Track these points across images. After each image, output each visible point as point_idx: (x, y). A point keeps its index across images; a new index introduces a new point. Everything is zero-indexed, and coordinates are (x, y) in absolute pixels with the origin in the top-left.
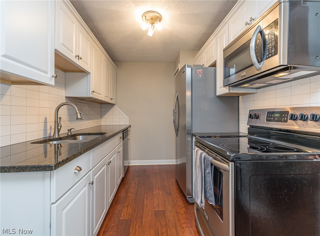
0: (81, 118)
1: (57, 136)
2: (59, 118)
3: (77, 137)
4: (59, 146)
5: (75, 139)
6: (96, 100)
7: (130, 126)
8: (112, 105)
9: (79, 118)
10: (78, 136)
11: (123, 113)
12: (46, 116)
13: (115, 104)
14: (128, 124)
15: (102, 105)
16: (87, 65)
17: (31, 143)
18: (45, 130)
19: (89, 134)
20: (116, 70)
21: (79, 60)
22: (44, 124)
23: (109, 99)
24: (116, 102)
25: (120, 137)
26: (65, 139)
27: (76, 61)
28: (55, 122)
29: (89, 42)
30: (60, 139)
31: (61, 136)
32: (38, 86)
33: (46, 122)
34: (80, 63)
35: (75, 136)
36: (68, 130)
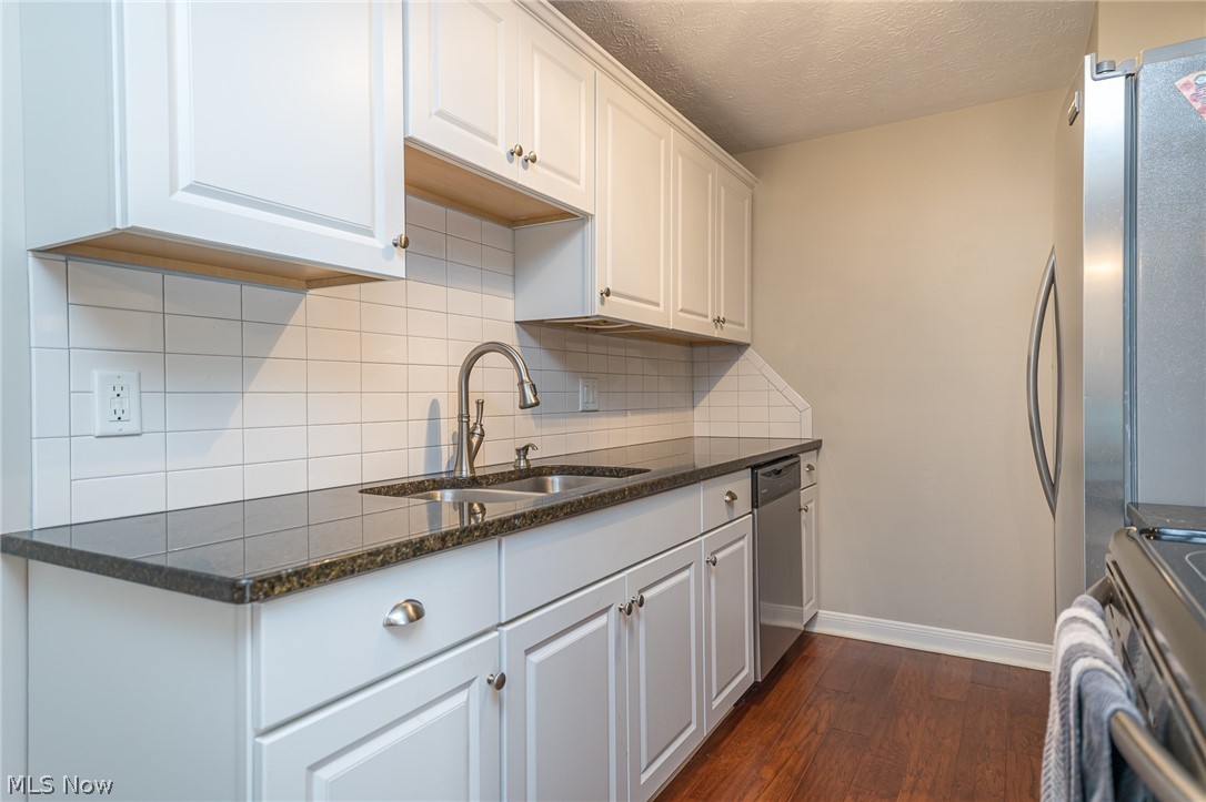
0: (537, 404)
1: (466, 473)
2: (478, 403)
3: (546, 481)
4: (476, 506)
5: (541, 488)
6: (638, 328)
7: (816, 446)
8: (735, 349)
9: (529, 402)
10: (551, 474)
11: (781, 383)
12: (435, 396)
13: (746, 346)
14: (808, 435)
15: (697, 350)
16: (573, 185)
17: (361, 492)
18: (433, 445)
19: (592, 471)
20: (752, 187)
21: (526, 167)
22: (429, 424)
23: (710, 320)
24: (752, 334)
25: (729, 493)
26: (492, 484)
27: (514, 173)
28: (461, 416)
29: (583, 85)
30: (474, 482)
31: (478, 473)
32: (356, 287)
33: (434, 418)
34: (537, 181)
35: (541, 475)
36: (518, 451)
